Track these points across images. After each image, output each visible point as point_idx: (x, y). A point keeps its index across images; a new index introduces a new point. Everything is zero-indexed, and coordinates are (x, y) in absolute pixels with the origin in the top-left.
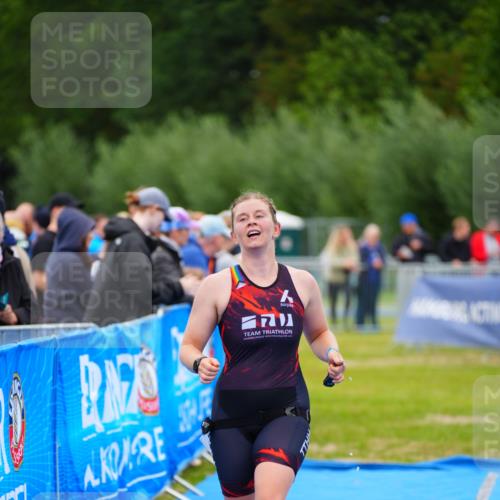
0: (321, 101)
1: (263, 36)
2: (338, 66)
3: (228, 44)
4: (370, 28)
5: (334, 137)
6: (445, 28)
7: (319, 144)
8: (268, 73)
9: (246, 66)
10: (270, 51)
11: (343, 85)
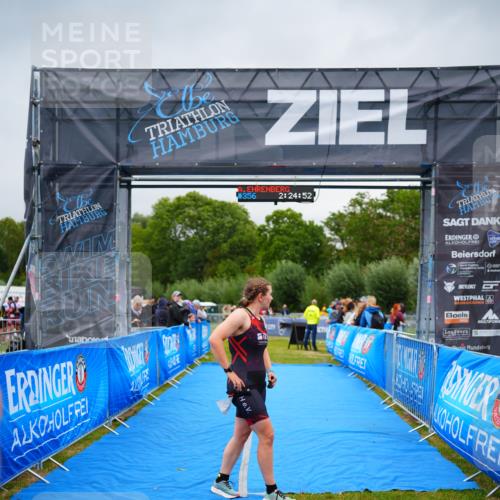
0: (222, 277)
1: (206, 260)
2: (226, 268)
3: (197, 262)
4: (232, 259)
5: (226, 283)
6: (251, 260)
7: (222, 286)
8: (208, 269)
9: (202, 268)
10: (208, 264)
11: (226, 272)
